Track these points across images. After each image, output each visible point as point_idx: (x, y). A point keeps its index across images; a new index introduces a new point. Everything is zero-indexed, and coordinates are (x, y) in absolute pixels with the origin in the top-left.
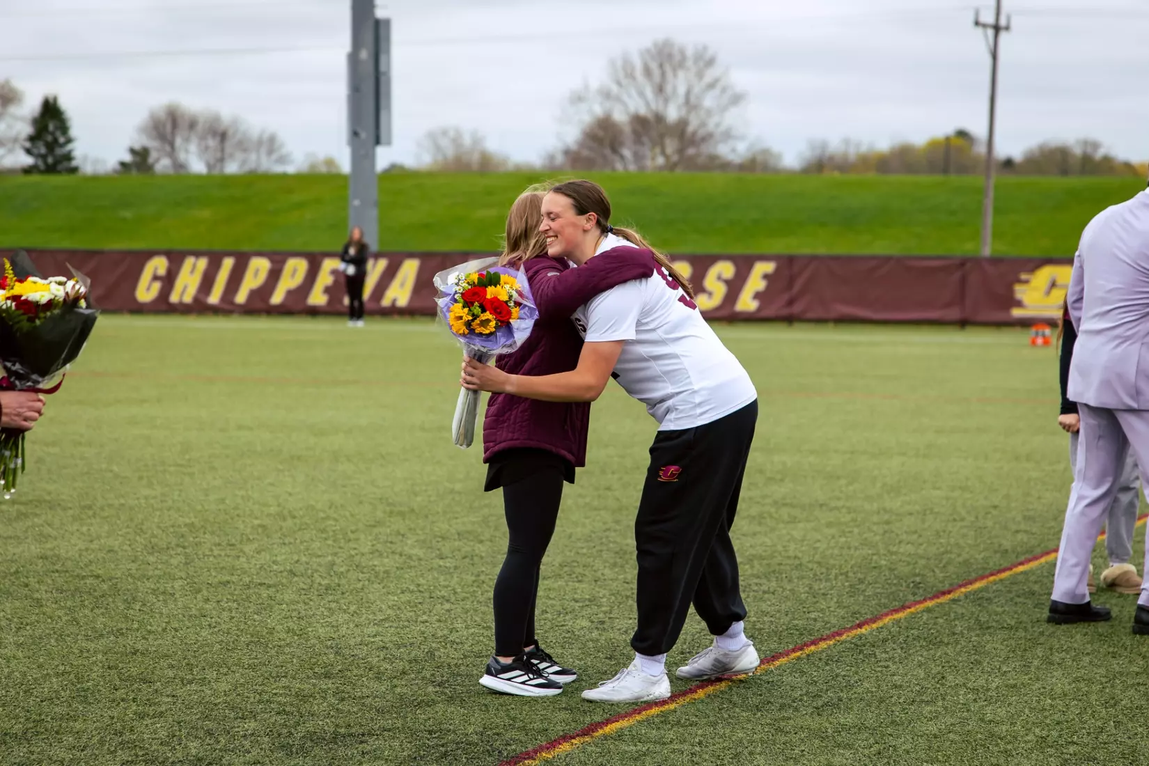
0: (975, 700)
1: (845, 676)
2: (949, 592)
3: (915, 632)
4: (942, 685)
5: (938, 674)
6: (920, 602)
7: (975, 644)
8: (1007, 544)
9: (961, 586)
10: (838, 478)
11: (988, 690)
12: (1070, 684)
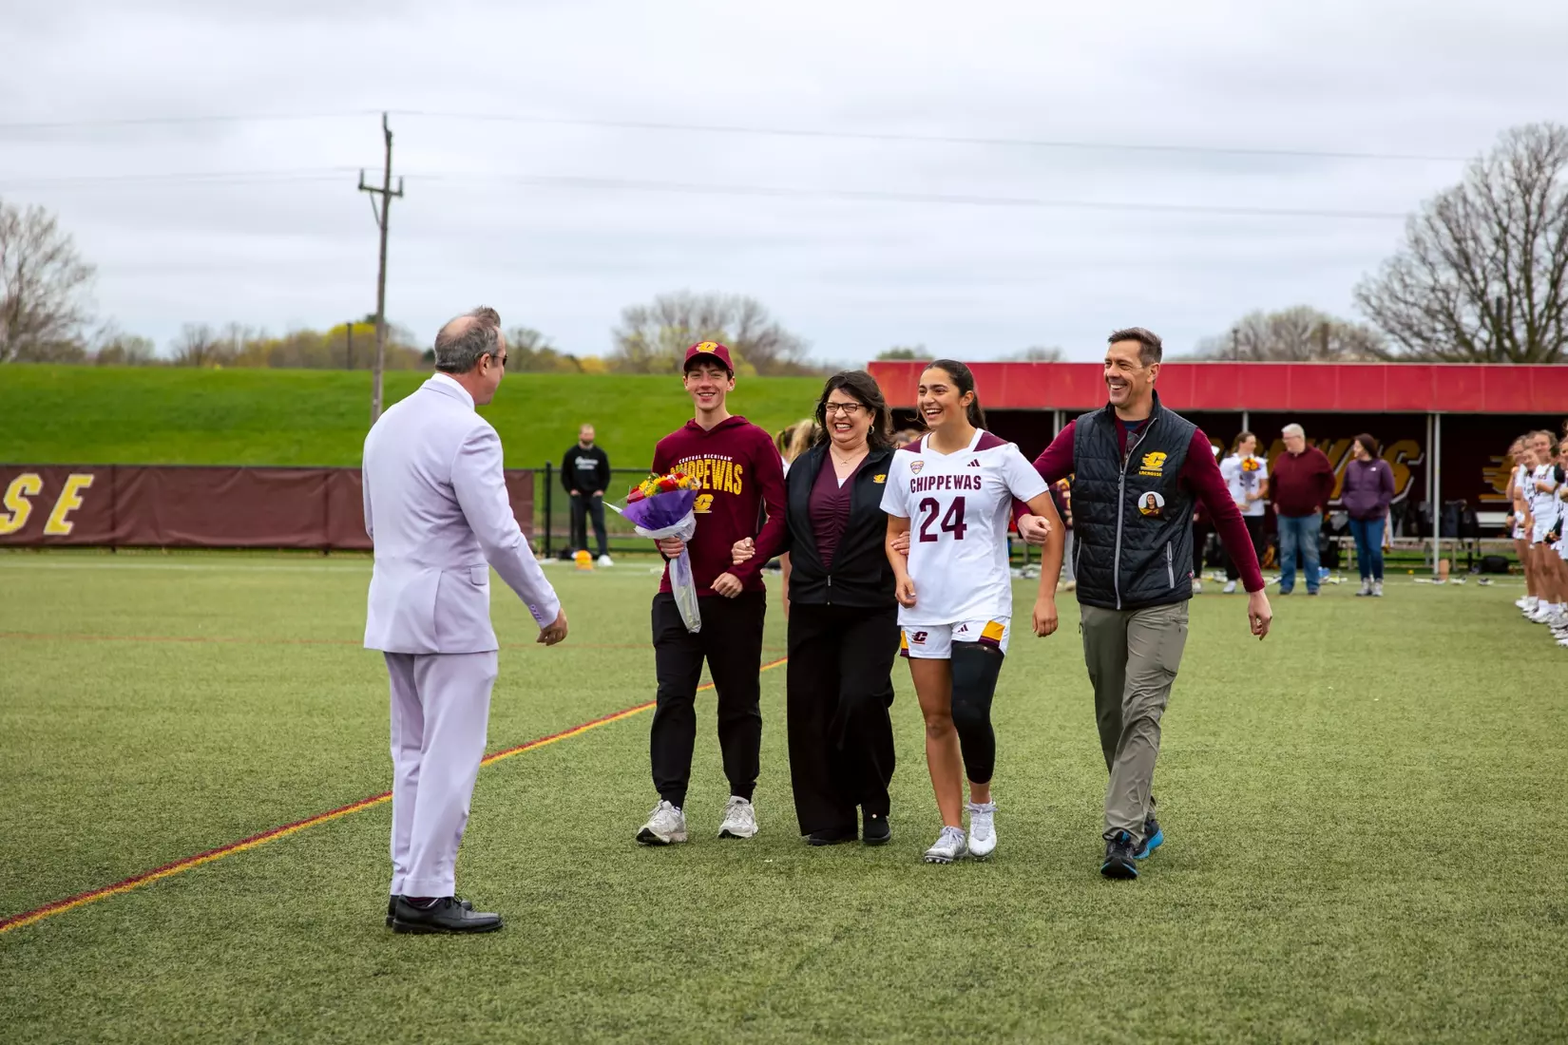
0: (99, 1013)
2: (138, 879)
3: (69, 930)
4: (67, 995)
6: (95, 893)
7: (136, 942)
8: (241, 817)
9: (156, 871)
10: (74, 739)
11: (122, 999)
12: (228, 988)
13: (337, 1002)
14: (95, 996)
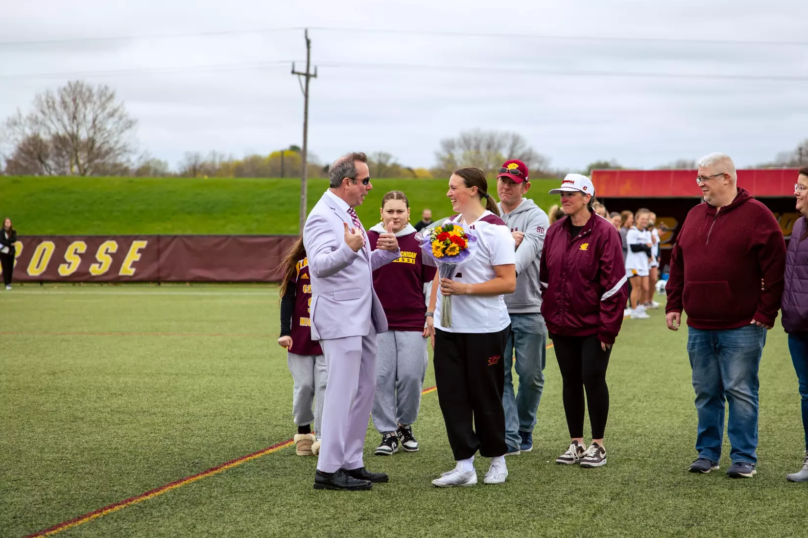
1: (126, 529)
2: (216, 469)
3: (184, 497)
4: (193, 532)
5: (191, 524)
6: (194, 476)
7: (223, 503)
8: (266, 435)
9: (225, 464)
10: (162, 392)
11: (223, 534)
12: (280, 528)
13: (342, 535)
14: (208, 531)
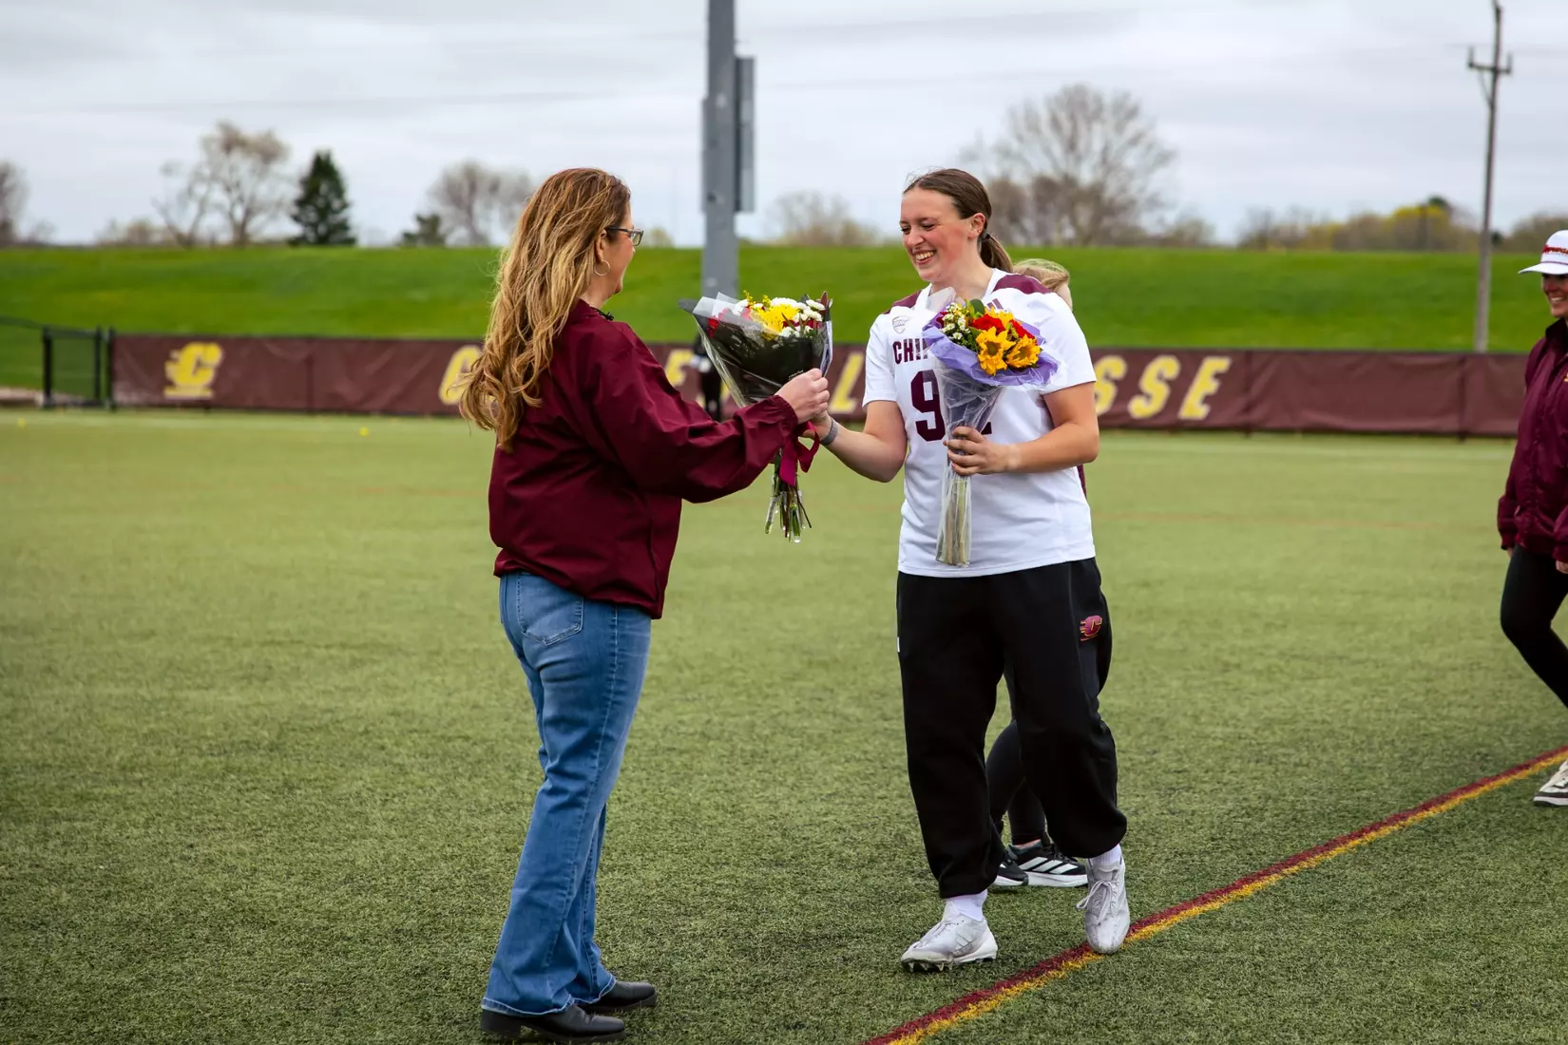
1: (1422, 869)
3: (1497, 816)
4: (1547, 882)
6: (1493, 779)
